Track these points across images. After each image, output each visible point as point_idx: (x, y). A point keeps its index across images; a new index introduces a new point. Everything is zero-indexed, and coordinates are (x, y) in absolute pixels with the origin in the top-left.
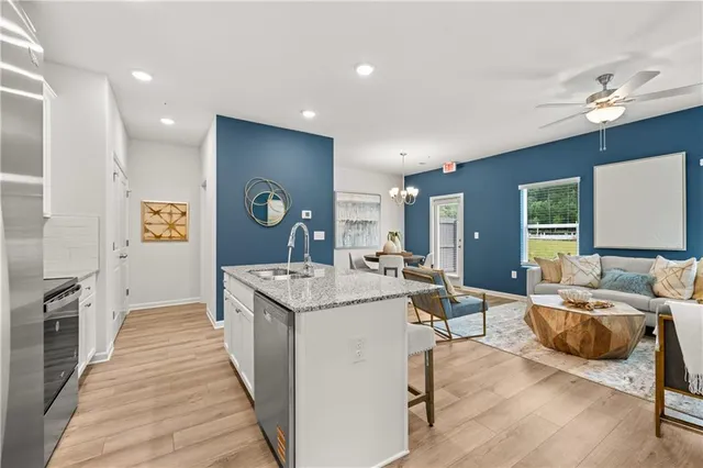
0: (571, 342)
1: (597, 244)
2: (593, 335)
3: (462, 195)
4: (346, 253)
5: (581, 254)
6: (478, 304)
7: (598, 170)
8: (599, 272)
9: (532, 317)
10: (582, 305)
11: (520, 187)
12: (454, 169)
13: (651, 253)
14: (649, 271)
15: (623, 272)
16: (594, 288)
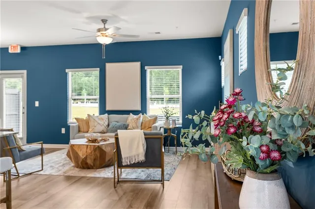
0: (89, 161)
1: (108, 108)
3: (25, 71)
5: (100, 114)
6: (39, 150)
8: (107, 123)
9: (71, 152)
10: (94, 141)
11: (67, 70)
12: (19, 51)
13: (127, 112)
14: (126, 121)
15: (116, 123)
16: (104, 133)
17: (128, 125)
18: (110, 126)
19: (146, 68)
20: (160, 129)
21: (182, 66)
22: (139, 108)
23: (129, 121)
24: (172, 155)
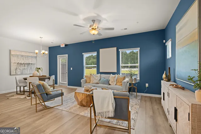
0: (84, 103)
1: (101, 71)
2: (89, 100)
3: (67, 55)
4: (14, 76)
5: (97, 74)
7: (101, 50)
8: (99, 79)
11: (83, 54)
12: (64, 46)
13: (109, 73)
14: (109, 78)
15: (104, 79)
16: (98, 84)
17: (110, 80)
18: (101, 80)
19: (120, 50)
20: (127, 83)
21: (139, 48)
22: (116, 71)
23: (110, 78)
24: (134, 99)
